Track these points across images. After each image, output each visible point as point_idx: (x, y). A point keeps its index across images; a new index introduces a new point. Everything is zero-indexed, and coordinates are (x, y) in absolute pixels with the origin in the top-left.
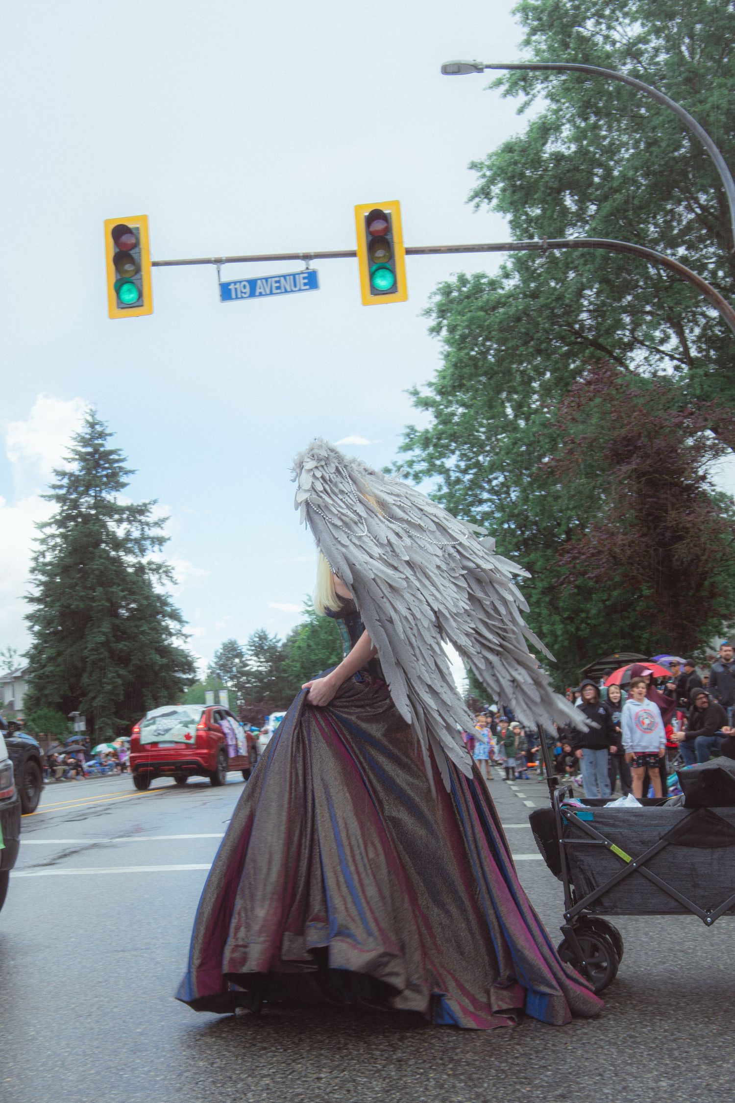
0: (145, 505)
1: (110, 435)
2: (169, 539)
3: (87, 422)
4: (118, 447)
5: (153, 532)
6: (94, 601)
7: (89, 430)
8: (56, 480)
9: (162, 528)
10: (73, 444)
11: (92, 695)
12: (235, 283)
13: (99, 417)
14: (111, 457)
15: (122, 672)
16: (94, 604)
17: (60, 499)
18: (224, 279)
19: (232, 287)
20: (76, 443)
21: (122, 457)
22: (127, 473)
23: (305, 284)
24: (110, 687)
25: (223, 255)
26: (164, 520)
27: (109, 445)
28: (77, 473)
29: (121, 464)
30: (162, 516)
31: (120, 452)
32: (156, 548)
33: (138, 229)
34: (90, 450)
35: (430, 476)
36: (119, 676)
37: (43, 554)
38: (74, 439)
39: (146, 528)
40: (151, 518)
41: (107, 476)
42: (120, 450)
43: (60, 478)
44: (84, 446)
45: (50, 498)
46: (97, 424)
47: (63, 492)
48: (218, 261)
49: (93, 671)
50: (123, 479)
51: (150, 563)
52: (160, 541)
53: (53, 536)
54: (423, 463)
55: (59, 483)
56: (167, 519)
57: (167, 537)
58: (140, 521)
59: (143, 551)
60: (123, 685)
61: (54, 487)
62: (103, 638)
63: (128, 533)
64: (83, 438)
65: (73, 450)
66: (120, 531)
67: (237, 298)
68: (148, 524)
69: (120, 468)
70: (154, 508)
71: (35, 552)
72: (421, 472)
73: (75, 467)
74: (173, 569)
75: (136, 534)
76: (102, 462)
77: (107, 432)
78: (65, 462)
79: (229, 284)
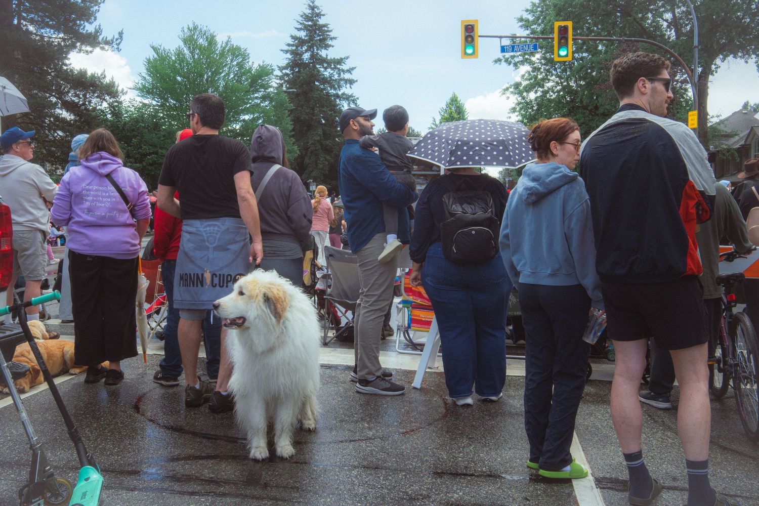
0: (342, 59)
1: (324, 15)
2: (357, 81)
3: (309, 6)
4: (328, 23)
5: (347, 76)
6: (314, 116)
7: (310, 11)
8: (290, 41)
9: (351, 74)
10: (300, 19)
11: (311, 169)
12: (507, 46)
13: (316, 4)
14: (323, 29)
15: (328, 157)
16: (314, 118)
17: (292, 52)
18: (503, 44)
19: (505, 48)
20: (303, 19)
21: (330, 29)
22: (331, 39)
23: (532, 49)
24: (321, 166)
25: (503, 35)
26: (353, 69)
27: (321, 21)
28: (303, 38)
29: (328, 33)
30: (352, 66)
31: (328, 26)
32: (348, 85)
33: (474, 25)
34: (310, 23)
35: (523, 65)
36: (326, 160)
37: (281, 85)
38: (302, 16)
39: (342, 73)
40: (345, 67)
41: (320, 40)
42: (328, 24)
43: (293, 40)
44: (306, 21)
45: (287, 52)
46: (316, 8)
47: (294, 48)
48: (501, 37)
49: (311, 156)
50: (330, 42)
51: (343, 94)
52: (351, 82)
53: (287, 75)
54: (520, 57)
55: (292, 43)
56: (355, 68)
57: (355, 80)
58: (339, 69)
59: (340, 87)
60: (328, 165)
61: (289, 45)
62: (319, 138)
63: (331, 75)
64: (307, 16)
65: (301, 24)
66: (327, 73)
67: (507, 52)
68: (343, 71)
69: (327, 35)
70: (347, 61)
71: (278, 84)
72: (518, 62)
73: (302, 34)
74: (358, 99)
75: (336, 77)
76: (318, 32)
77: (322, 13)
78: (296, 30)
79: (504, 46)
